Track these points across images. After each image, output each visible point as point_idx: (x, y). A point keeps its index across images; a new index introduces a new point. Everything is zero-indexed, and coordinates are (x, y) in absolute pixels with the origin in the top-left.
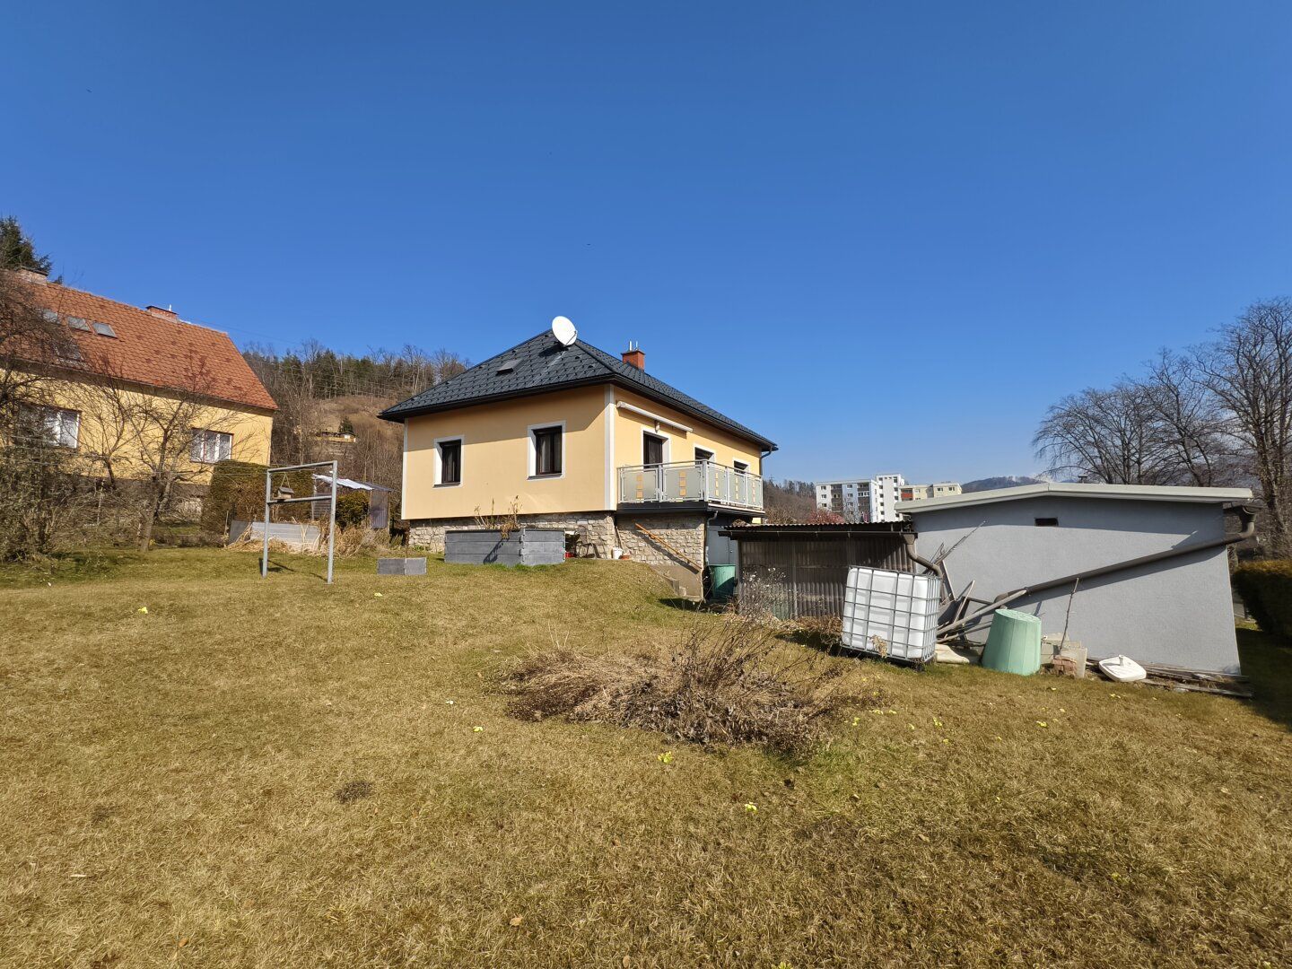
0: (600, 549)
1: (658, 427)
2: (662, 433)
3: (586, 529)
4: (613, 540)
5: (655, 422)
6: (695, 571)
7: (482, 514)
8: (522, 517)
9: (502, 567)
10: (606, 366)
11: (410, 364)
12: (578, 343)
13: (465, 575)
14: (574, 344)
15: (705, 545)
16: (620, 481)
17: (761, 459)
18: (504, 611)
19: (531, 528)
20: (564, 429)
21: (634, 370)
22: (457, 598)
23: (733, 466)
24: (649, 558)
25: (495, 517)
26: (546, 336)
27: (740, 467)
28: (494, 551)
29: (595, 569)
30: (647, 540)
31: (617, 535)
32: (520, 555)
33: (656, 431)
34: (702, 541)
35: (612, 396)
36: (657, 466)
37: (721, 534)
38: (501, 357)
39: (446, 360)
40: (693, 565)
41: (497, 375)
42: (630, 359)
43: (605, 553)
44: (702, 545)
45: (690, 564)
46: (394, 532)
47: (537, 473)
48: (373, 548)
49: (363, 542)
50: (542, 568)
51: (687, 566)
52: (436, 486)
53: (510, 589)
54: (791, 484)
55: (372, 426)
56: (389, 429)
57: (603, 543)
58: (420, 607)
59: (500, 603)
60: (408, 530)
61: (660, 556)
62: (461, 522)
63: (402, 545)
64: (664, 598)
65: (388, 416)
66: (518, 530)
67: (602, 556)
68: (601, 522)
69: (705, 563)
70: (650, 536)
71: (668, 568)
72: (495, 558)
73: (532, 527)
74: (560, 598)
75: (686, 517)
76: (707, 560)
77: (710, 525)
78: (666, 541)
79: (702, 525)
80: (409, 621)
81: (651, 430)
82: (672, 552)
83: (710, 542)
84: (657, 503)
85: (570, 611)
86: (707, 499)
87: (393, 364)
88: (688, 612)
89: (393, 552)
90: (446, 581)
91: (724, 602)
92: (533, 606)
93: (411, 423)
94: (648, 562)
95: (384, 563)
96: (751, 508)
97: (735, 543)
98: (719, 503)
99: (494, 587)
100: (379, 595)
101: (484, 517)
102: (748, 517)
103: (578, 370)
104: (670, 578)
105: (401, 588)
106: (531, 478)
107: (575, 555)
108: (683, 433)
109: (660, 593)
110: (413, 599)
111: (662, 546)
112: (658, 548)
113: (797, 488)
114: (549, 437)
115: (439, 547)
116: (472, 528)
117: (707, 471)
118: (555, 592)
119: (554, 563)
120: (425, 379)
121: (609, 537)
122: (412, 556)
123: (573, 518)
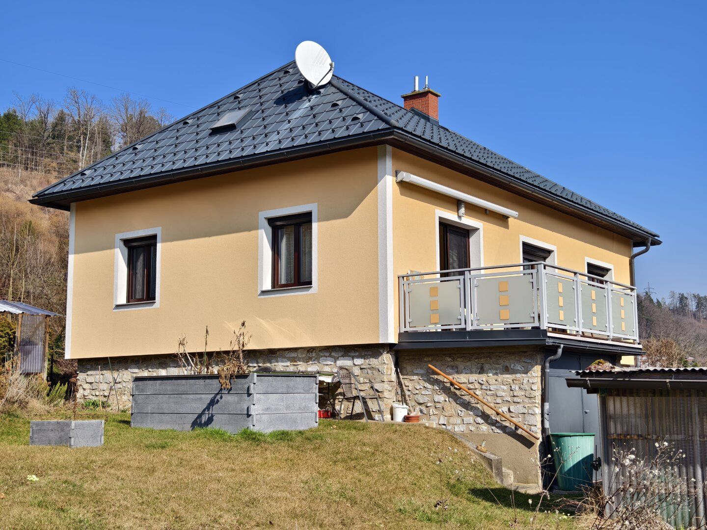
0: (373, 405)
1: (463, 210)
2: (468, 221)
3: (349, 373)
4: (394, 392)
5: (457, 203)
6: (529, 444)
7: (190, 349)
8: (252, 355)
9: (220, 435)
10: (380, 118)
11: (77, 118)
12: (335, 82)
13: (163, 447)
14: (330, 83)
15: (543, 400)
16: (403, 298)
17: (632, 259)
18: (224, 505)
19: (265, 372)
20: (314, 216)
21: (423, 121)
22: (152, 484)
23: (586, 272)
24: (452, 420)
25: (210, 354)
26: (287, 72)
27: (597, 272)
28: (208, 408)
29: (366, 437)
30: (449, 391)
31: (400, 384)
32: (249, 415)
33: (460, 217)
34: (538, 394)
35: (389, 163)
36: (462, 273)
37: (571, 383)
38: (217, 107)
39: (130, 112)
40: (524, 434)
41: (211, 134)
42: (417, 104)
43: (380, 412)
44: (538, 400)
45: (519, 431)
46: (53, 378)
47: (273, 286)
48: (23, 404)
49: (8, 395)
50: (283, 436)
51: (514, 434)
52: (118, 306)
53: (233, 470)
54: (682, 298)
55: (19, 214)
56: (45, 219)
57: (378, 395)
58: (96, 498)
59: (218, 493)
60: (74, 374)
61: (470, 417)
62: (157, 362)
63: (67, 398)
64: (479, 486)
65: (43, 200)
66: (245, 376)
67: (377, 417)
68: (374, 362)
69: (544, 430)
70: (452, 384)
71: (484, 437)
72: (210, 420)
73: (266, 370)
74: (313, 485)
75: (510, 353)
76: (547, 425)
77: (550, 367)
78: (478, 392)
79: (537, 369)
80: (80, 521)
81: (451, 216)
82: (489, 411)
83: (550, 394)
84: (463, 332)
85: (329, 507)
86: (545, 326)
87: (51, 120)
88: (520, 513)
89: (52, 410)
90: (135, 458)
91: (580, 496)
92: (270, 497)
93: (79, 210)
94: (449, 428)
95: (41, 429)
96: (619, 340)
97: (595, 398)
98: (564, 331)
99: (209, 467)
100: (34, 478)
101: (193, 355)
102: (614, 356)
103: (335, 124)
104: (488, 455)
105: (66, 468)
106: (264, 292)
107: (334, 415)
108: (503, 219)
109: (472, 478)
110: (86, 485)
111: (473, 401)
112: (466, 405)
113: (692, 306)
114: (292, 229)
115: (123, 402)
116: (173, 371)
117: (544, 280)
118: (305, 475)
119: (302, 428)
120: (99, 141)
121: (386, 386)
122: (82, 417)
123: (330, 356)
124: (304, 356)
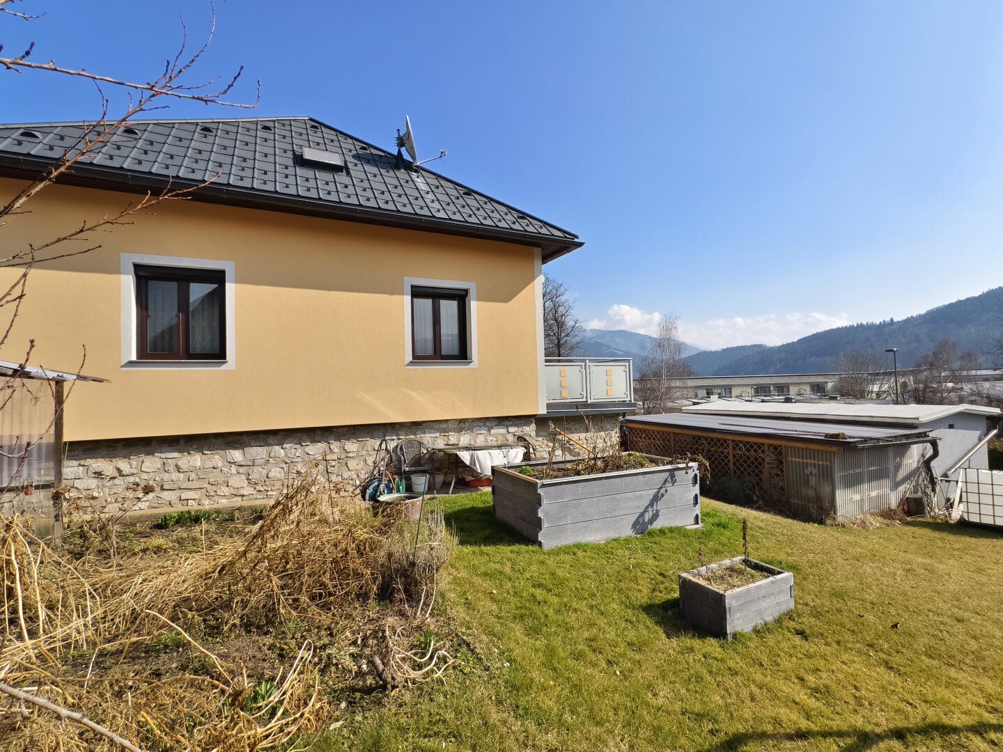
20: (472, 296)
32: (695, 504)
41: (299, 165)
47: (412, 356)
70: (568, 441)
72: (655, 517)
78: (585, 445)
95: (745, 602)
123: (484, 425)
124: (455, 426)
